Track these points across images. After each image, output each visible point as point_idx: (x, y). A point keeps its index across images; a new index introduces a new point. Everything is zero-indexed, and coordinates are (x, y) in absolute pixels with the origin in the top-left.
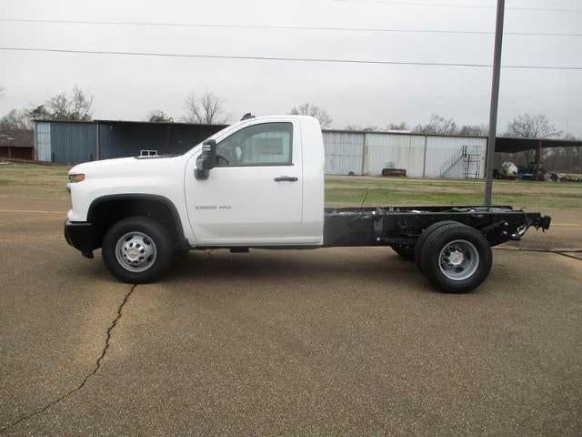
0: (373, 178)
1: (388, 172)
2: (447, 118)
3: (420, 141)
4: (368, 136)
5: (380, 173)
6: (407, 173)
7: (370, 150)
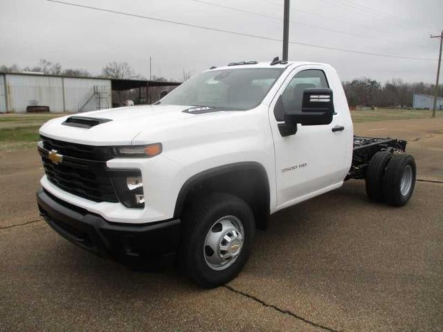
0: (19, 115)
1: (32, 109)
2: (54, 63)
3: (57, 82)
4: (7, 76)
5: (25, 109)
6: (51, 109)
7: (12, 90)
